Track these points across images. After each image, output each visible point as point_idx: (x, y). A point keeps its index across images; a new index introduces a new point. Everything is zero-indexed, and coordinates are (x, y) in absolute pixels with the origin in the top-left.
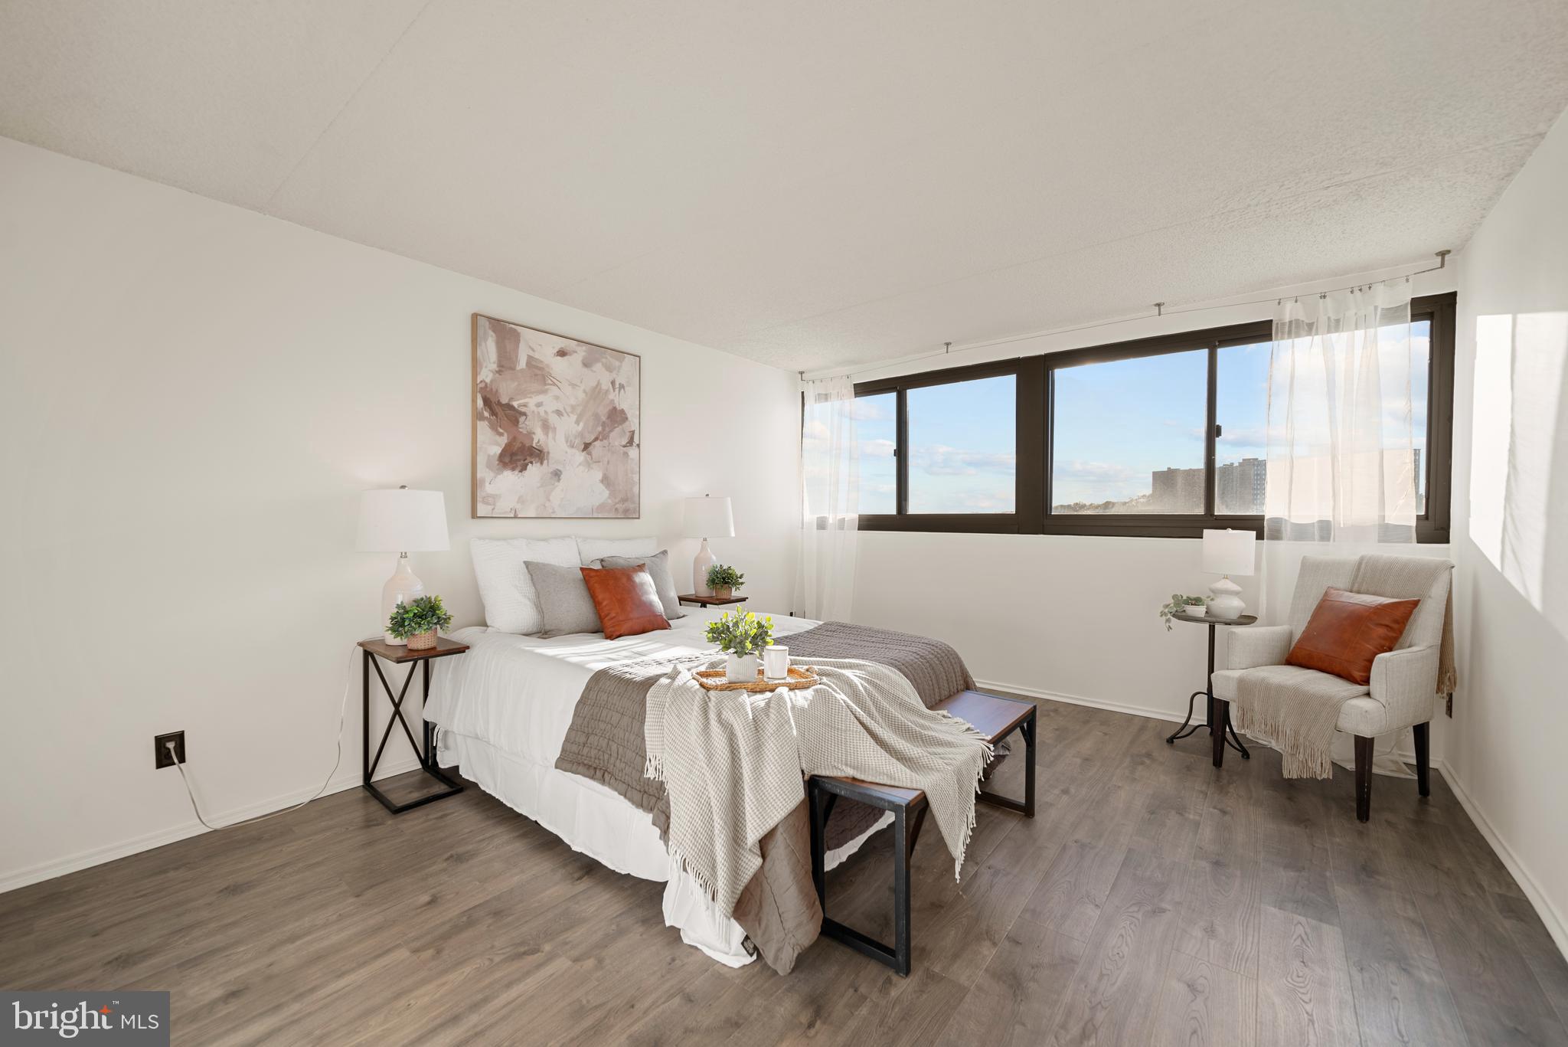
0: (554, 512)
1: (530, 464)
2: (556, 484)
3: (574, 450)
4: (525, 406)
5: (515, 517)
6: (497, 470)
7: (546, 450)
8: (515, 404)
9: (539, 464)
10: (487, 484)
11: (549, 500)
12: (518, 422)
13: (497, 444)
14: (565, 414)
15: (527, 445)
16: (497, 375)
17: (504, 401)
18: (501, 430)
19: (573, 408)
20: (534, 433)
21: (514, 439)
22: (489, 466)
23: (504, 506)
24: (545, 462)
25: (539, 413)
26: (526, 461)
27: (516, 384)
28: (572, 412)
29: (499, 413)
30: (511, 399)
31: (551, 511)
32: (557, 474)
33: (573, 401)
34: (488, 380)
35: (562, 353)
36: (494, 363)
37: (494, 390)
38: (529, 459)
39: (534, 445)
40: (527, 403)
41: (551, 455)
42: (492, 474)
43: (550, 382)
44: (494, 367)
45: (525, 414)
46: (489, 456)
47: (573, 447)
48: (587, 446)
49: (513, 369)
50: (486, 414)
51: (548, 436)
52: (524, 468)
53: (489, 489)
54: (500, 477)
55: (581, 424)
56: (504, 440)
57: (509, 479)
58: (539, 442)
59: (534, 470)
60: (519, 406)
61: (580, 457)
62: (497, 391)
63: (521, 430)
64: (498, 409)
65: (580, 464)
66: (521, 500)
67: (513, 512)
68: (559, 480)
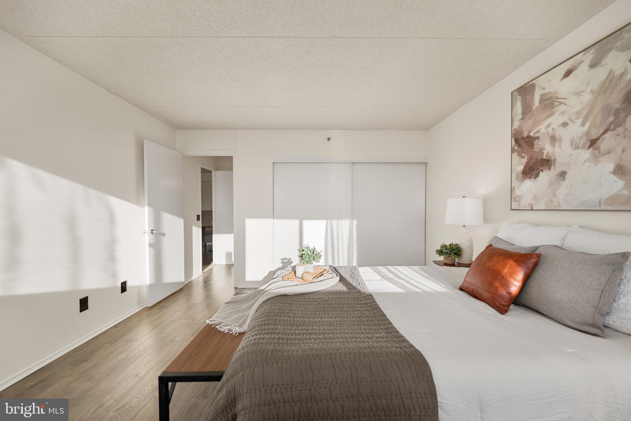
0: (559, 205)
1: (541, 172)
2: (562, 182)
3: (580, 151)
4: (538, 132)
5: (532, 209)
6: (522, 180)
7: (553, 158)
8: (532, 134)
9: (547, 170)
10: (516, 190)
11: (555, 196)
12: (533, 145)
13: (522, 164)
14: (570, 123)
15: (539, 159)
16: (522, 121)
17: (525, 135)
18: (523, 155)
19: (578, 113)
20: (544, 149)
21: (531, 157)
22: (517, 179)
23: (525, 203)
24: (553, 168)
25: (548, 132)
26: (538, 171)
27: (533, 119)
28: (577, 118)
29: (523, 145)
30: (530, 132)
31: (557, 205)
32: (563, 174)
33: (578, 108)
34: (517, 128)
35: (568, 73)
36: (520, 114)
37: (520, 131)
38: (540, 168)
39: (544, 157)
40: (539, 129)
41: (557, 161)
42: (519, 183)
43: (557, 104)
44: (520, 117)
45: (538, 138)
46: (517, 172)
47: (578, 148)
48: (593, 143)
49: (531, 111)
50: (516, 148)
51: (554, 147)
52: (537, 175)
53: (517, 192)
54: (523, 184)
55: (588, 124)
56: (525, 160)
57: (528, 184)
58: (547, 154)
59: (545, 176)
60: (534, 134)
61: (586, 154)
62: (521, 130)
63: (535, 150)
64: (523, 143)
65: (585, 162)
66: (535, 198)
67: (530, 206)
68: (564, 179)
